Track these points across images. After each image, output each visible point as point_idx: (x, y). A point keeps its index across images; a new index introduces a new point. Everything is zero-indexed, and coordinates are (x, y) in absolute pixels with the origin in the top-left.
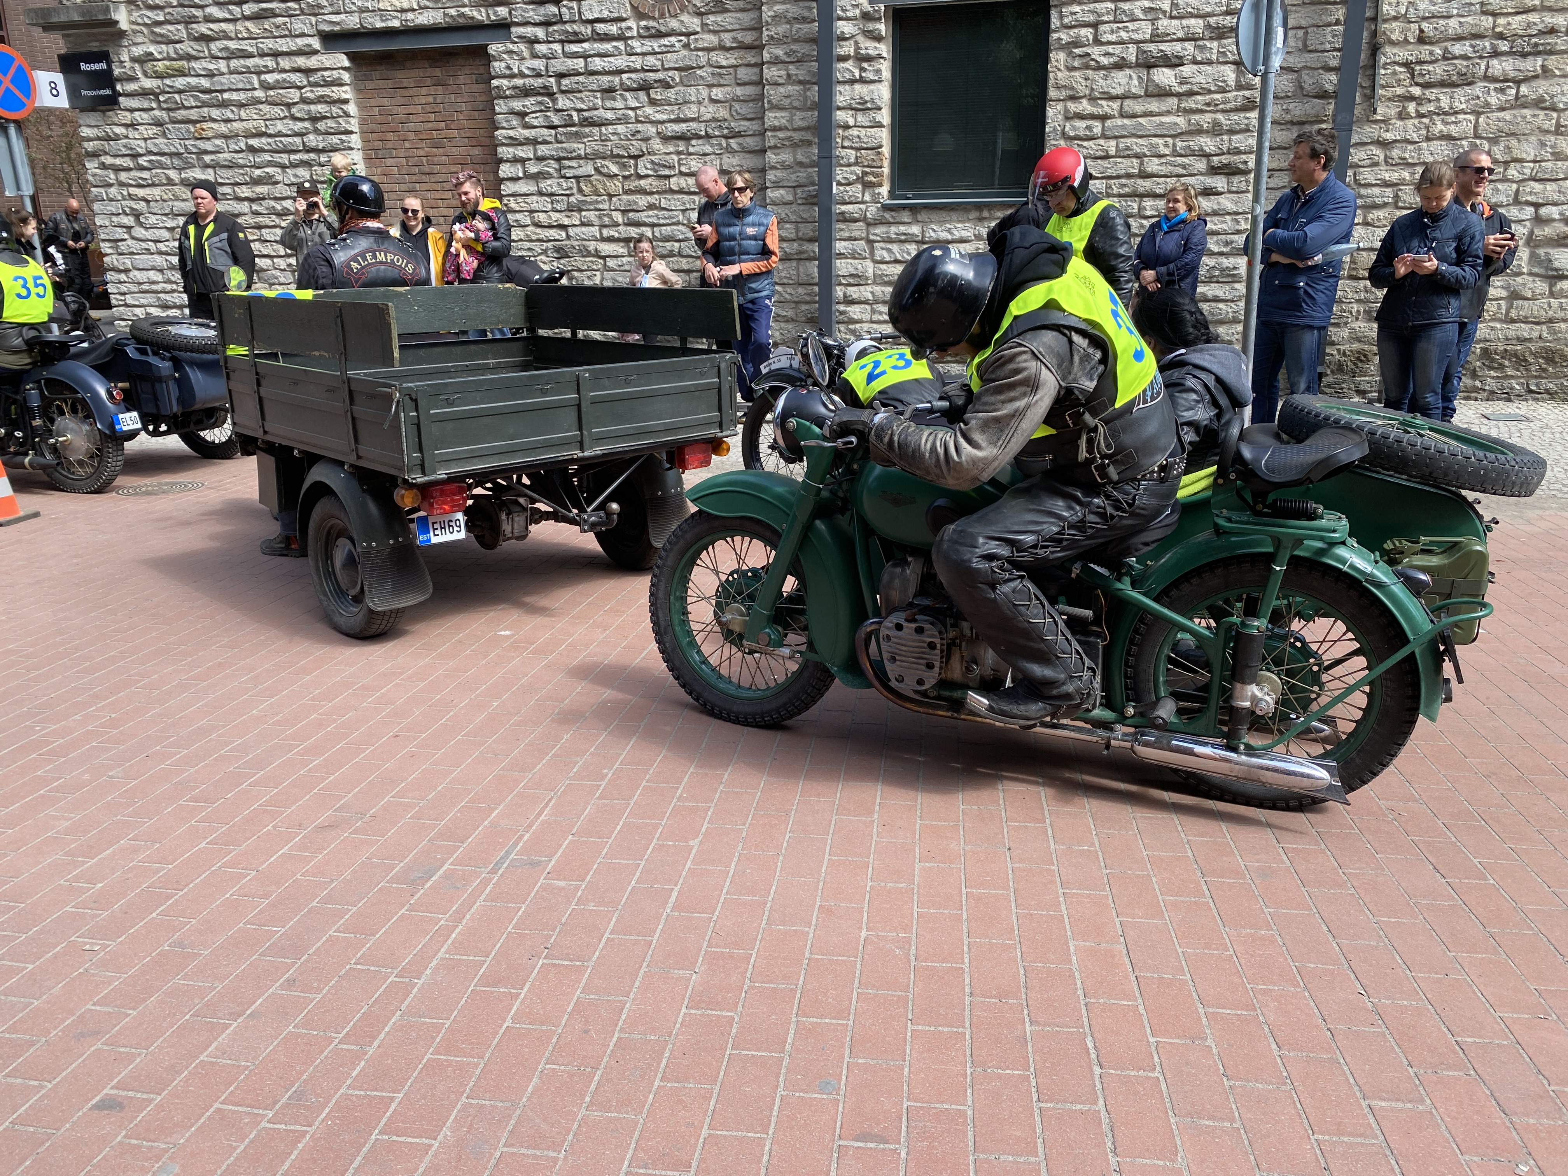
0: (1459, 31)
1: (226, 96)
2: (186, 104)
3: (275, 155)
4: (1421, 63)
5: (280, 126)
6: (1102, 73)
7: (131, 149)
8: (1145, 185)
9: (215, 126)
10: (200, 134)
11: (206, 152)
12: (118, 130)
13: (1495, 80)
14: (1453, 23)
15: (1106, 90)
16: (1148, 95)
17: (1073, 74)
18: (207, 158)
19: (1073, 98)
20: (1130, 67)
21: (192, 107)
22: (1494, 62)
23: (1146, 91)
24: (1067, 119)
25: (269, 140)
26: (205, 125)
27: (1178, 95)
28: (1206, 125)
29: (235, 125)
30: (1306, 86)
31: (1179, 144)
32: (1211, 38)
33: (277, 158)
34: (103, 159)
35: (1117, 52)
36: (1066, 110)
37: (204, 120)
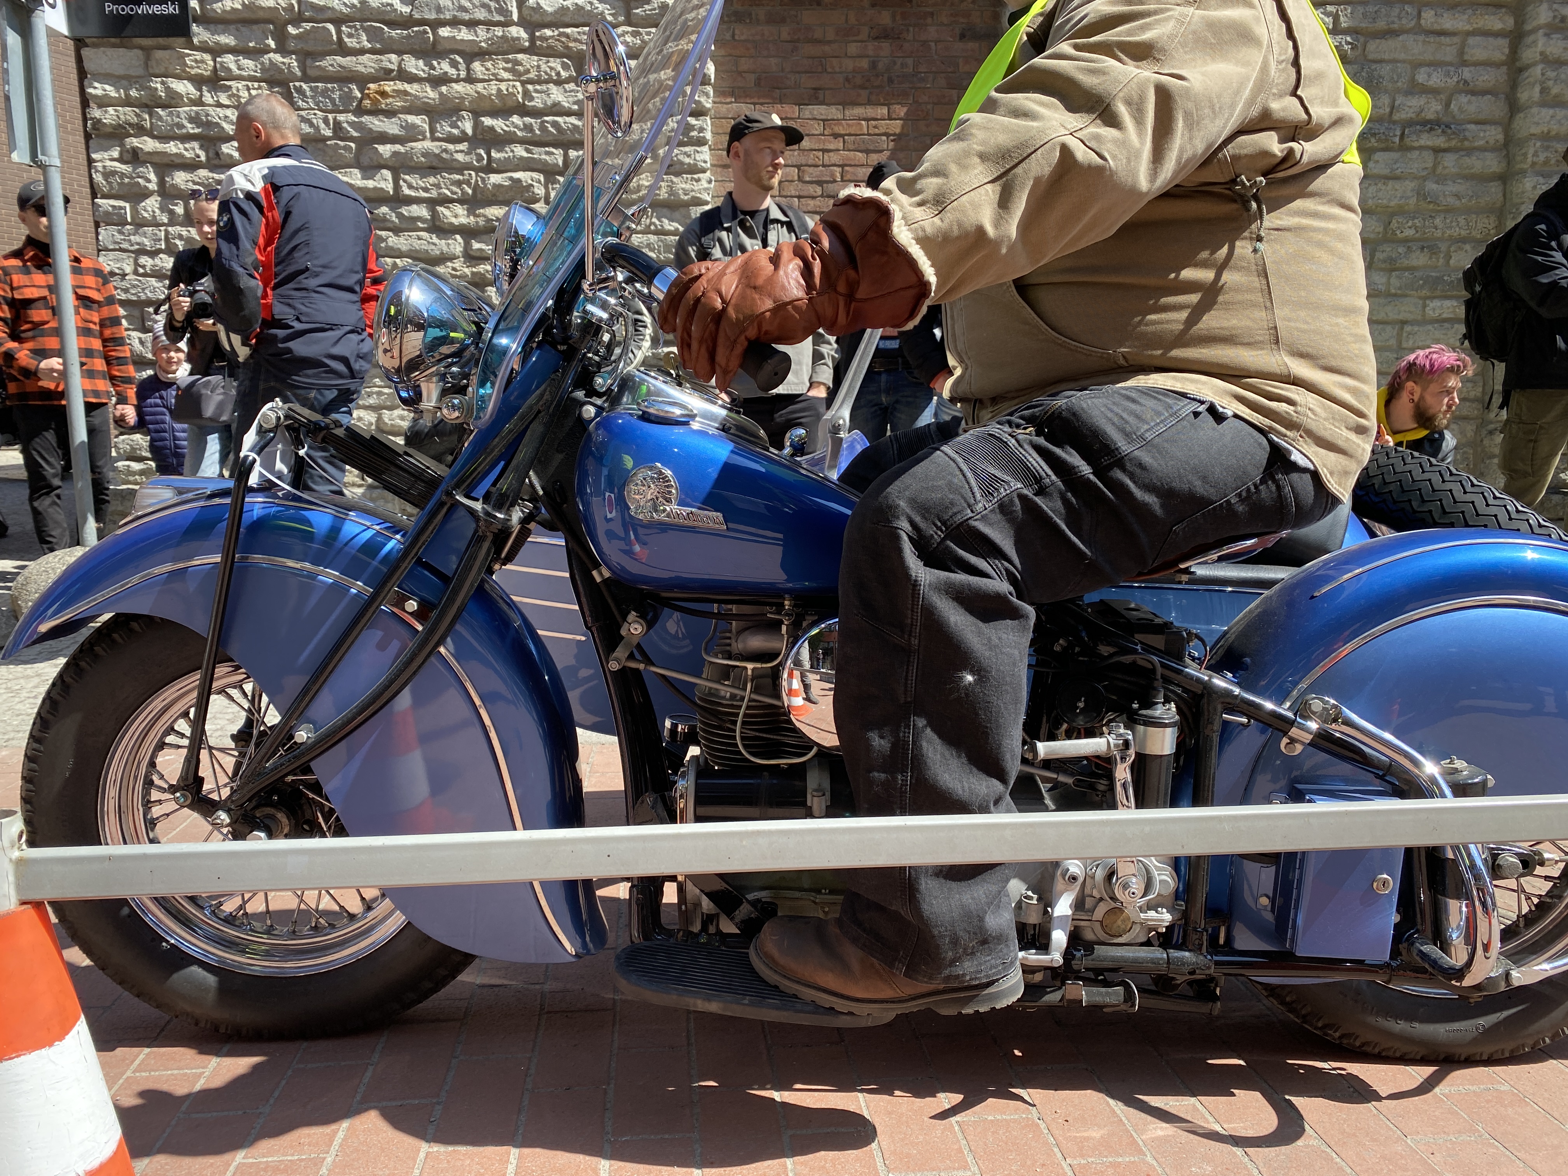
1: (445, 32)
2: (350, 42)
3: (536, 150)
5: (557, 95)
7: (209, 124)
9: (413, 88)
10: (375, 102)
11: (385, 138)
12: (183, 87)
18: (386, 150)
21: (362, 52)
25: (528, 120)
26: (389, 86)
29: (458, 87)
33: (539, 154)
34: (134, 142)
37: (386, 74)
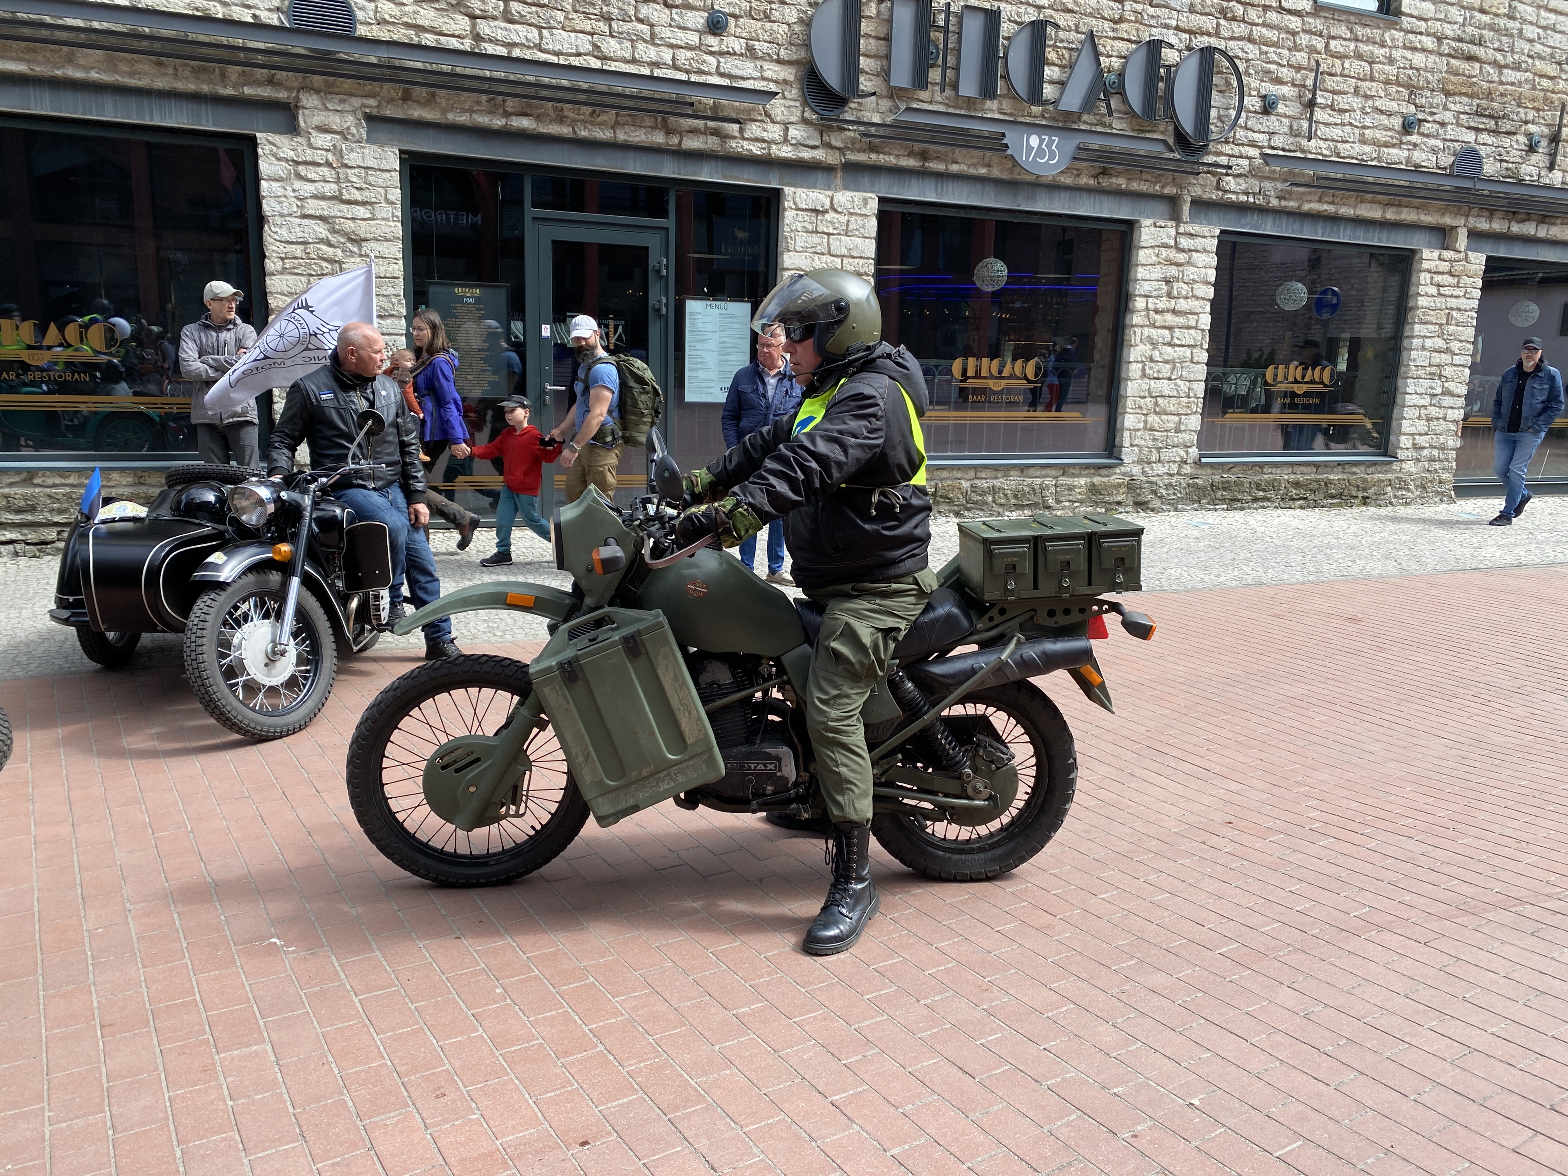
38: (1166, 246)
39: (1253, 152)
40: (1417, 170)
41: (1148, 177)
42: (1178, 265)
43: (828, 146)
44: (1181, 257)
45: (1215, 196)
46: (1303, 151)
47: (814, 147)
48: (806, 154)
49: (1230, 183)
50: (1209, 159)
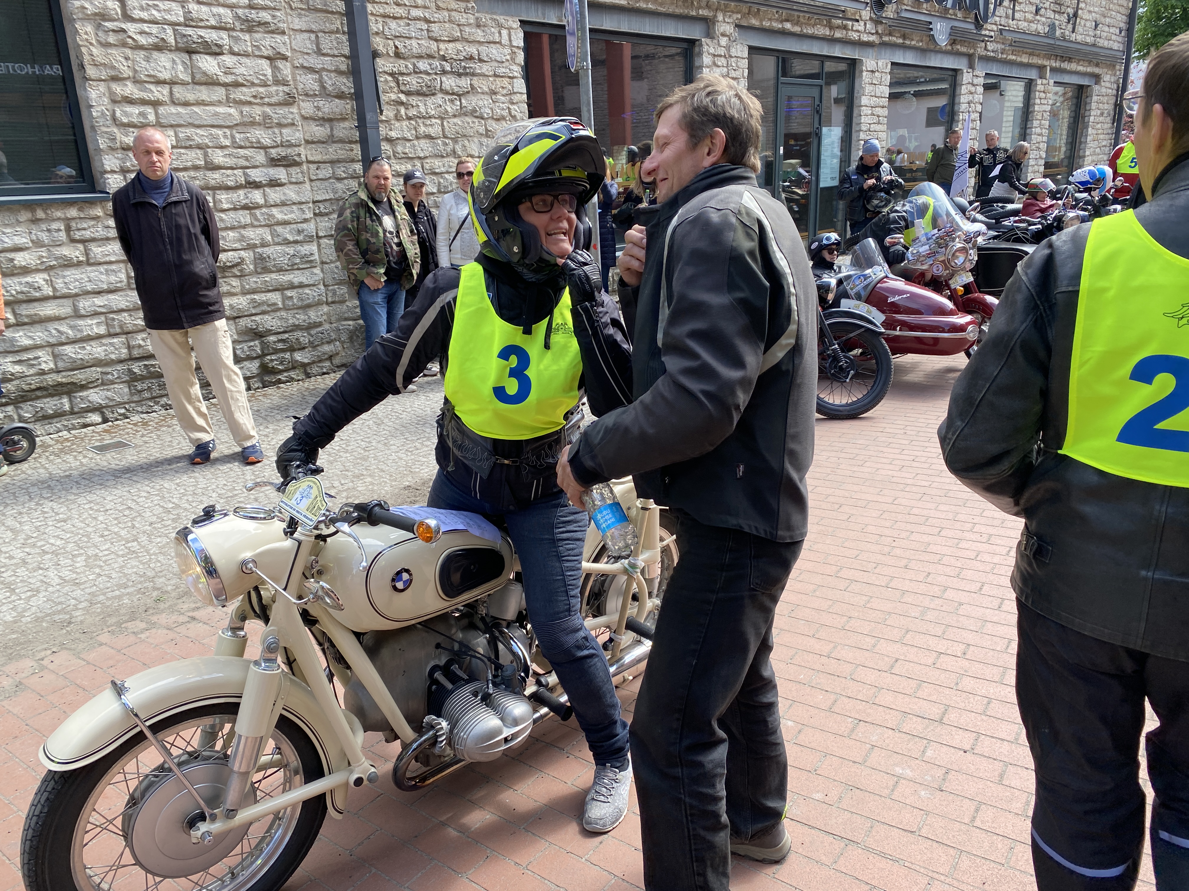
0: (420, 51)
4: (402, 74)
6: (142, 53)
8: (215, 177)
13: (447, 93)
14: (414, 43)
15: (152, 73)
16: (195, 83)
17: (109, 51)
19: (115, 79)
20: (170, 51)
22: (444, 79)
23: (193, 77)
24: (114, 102)
27: (225, 85)
28: (257, 118)
30: (327, 86)
31: (237, 135)
32: (242, 30)
35: (154, 32)
36: (112, 93)
38: (969, 83)
39: (995, 28)
40: (1038, 35)
41: (966, 44)
42: (972, 93)
43: (877, 33)
44: (973, 89)
45: (984, 53)
46: (1009, 26)
47: (872, 34)
48: (872, 38)
49: (990, 46)
50: (983, 32)
